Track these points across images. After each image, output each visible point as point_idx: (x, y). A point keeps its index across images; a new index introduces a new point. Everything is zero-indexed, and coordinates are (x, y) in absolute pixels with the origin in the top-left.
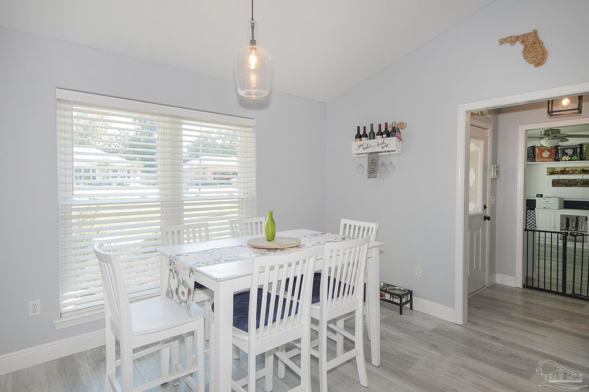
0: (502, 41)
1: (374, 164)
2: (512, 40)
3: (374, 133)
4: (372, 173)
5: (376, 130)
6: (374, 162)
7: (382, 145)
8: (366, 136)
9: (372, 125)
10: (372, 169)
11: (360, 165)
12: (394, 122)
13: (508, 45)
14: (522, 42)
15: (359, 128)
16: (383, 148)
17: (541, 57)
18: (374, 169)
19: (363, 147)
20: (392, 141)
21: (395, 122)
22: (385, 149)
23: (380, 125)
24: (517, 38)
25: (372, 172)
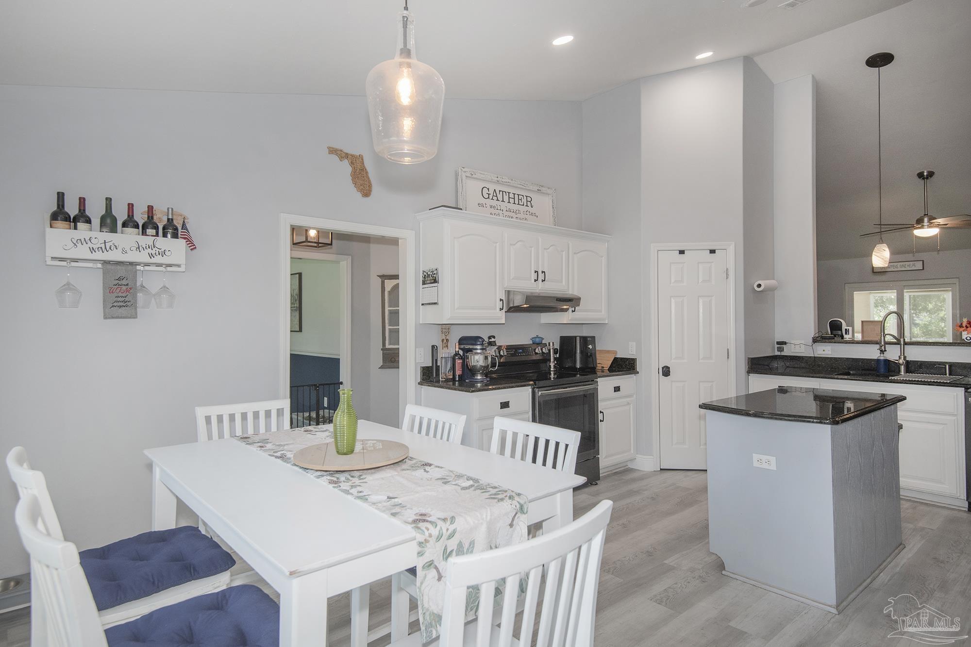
0: (332, 151)
1: (124, 288)
2: (343, 155)
3: (115, 220)
4: (121, 307)
5: (121, 215)
6: (124, 282)
7: (150, 251)
8: (88, 221)
9: (109, 200)
10: (119, 299)
11: (68, 287)
12: (170, 210)
13: (335, 158)
14: (352, 163)
15: (61, 196)
16: (151, 256)
17: (368, 188)
18: (127, 299)
19: (90, 245)
20: (175, 248)
21: (172, 209)
22: (158, 259)
23: (131, 206)
24: (347, 156)
25: (122, 304)
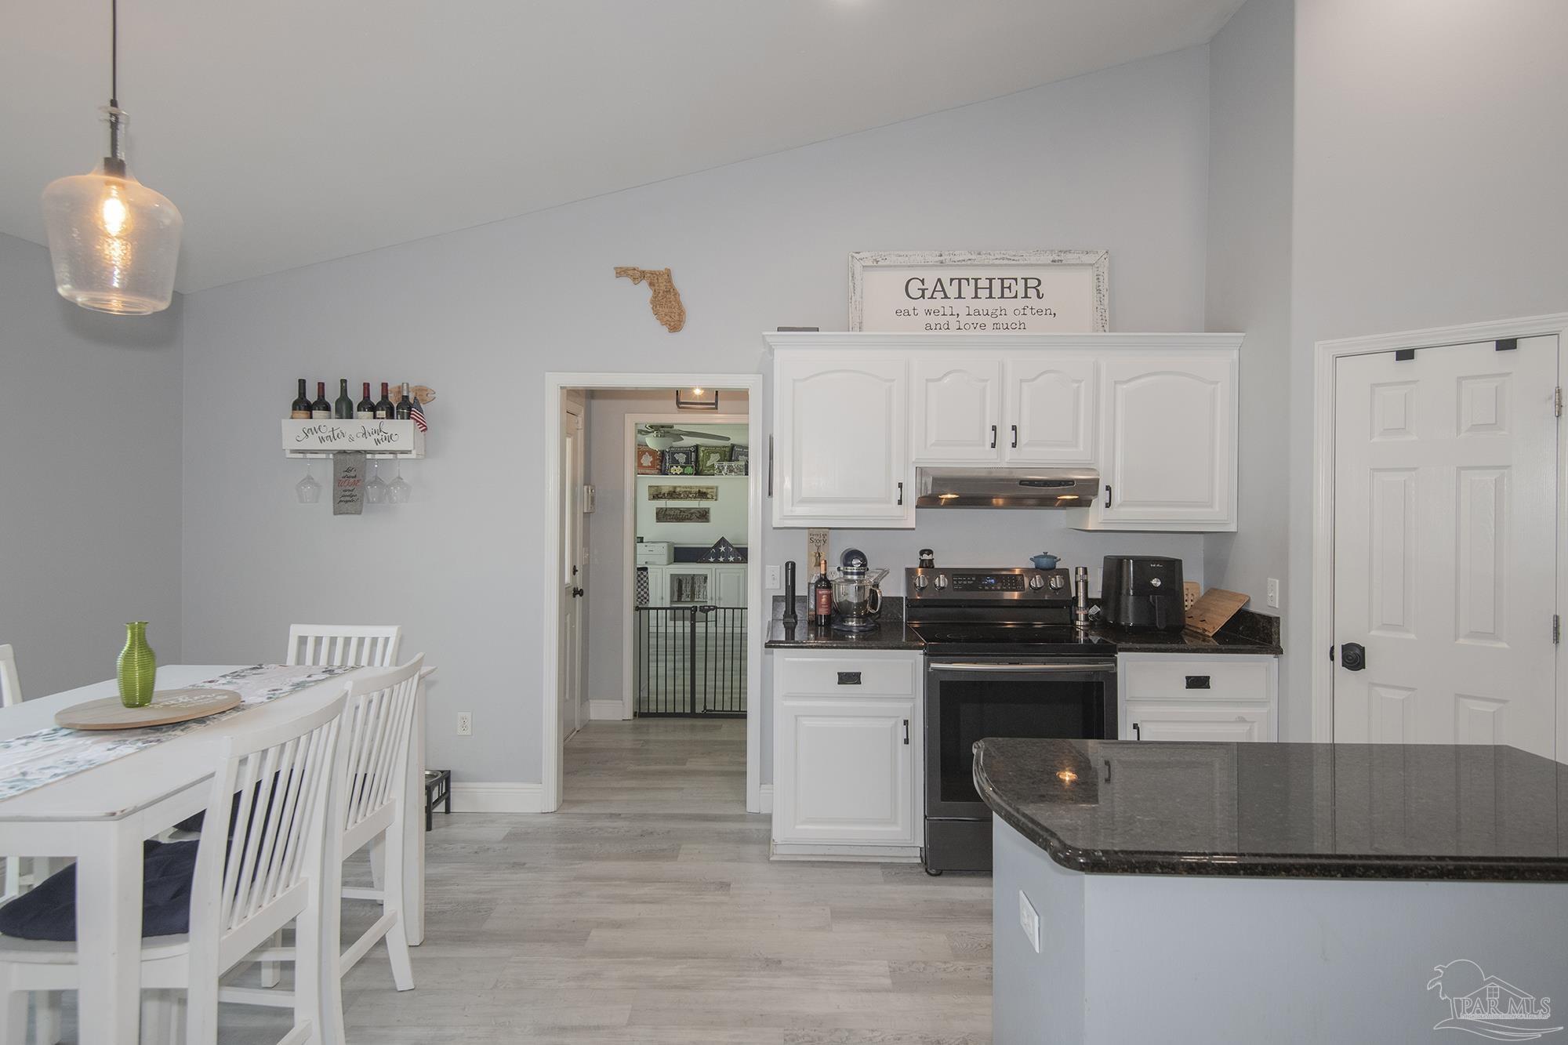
0: (621, 272)
1: (352, 480)
2: (638, 275)
3: (350, 404)
4: (347, 502)
5: (355, 397)
6: (352, 474)
7: (376, 436)
8: (327, 408)
9: (343, 382)
10: (347, 493)
11: (309, 480)
12: (405, 385)
13: (627, 281)
14: (651, 284)
15: (302, 383)
16: (377, 442)
17: (677, 318)
18: (353, 493)
19: (320, 434)
20: (402, 432)
21: (408, 384)
22: (384, 446)
23: (366, 386)
24: (643, 275)
25: (348, 499)
